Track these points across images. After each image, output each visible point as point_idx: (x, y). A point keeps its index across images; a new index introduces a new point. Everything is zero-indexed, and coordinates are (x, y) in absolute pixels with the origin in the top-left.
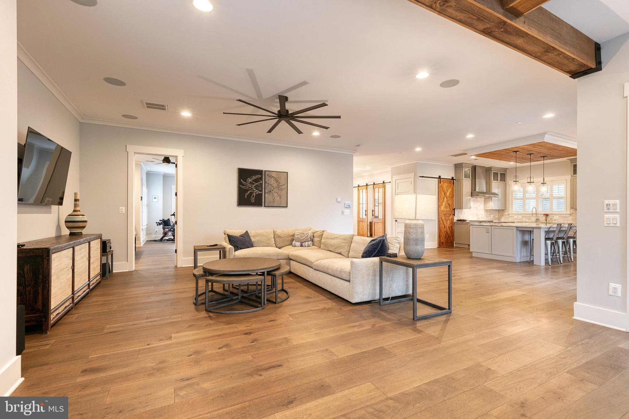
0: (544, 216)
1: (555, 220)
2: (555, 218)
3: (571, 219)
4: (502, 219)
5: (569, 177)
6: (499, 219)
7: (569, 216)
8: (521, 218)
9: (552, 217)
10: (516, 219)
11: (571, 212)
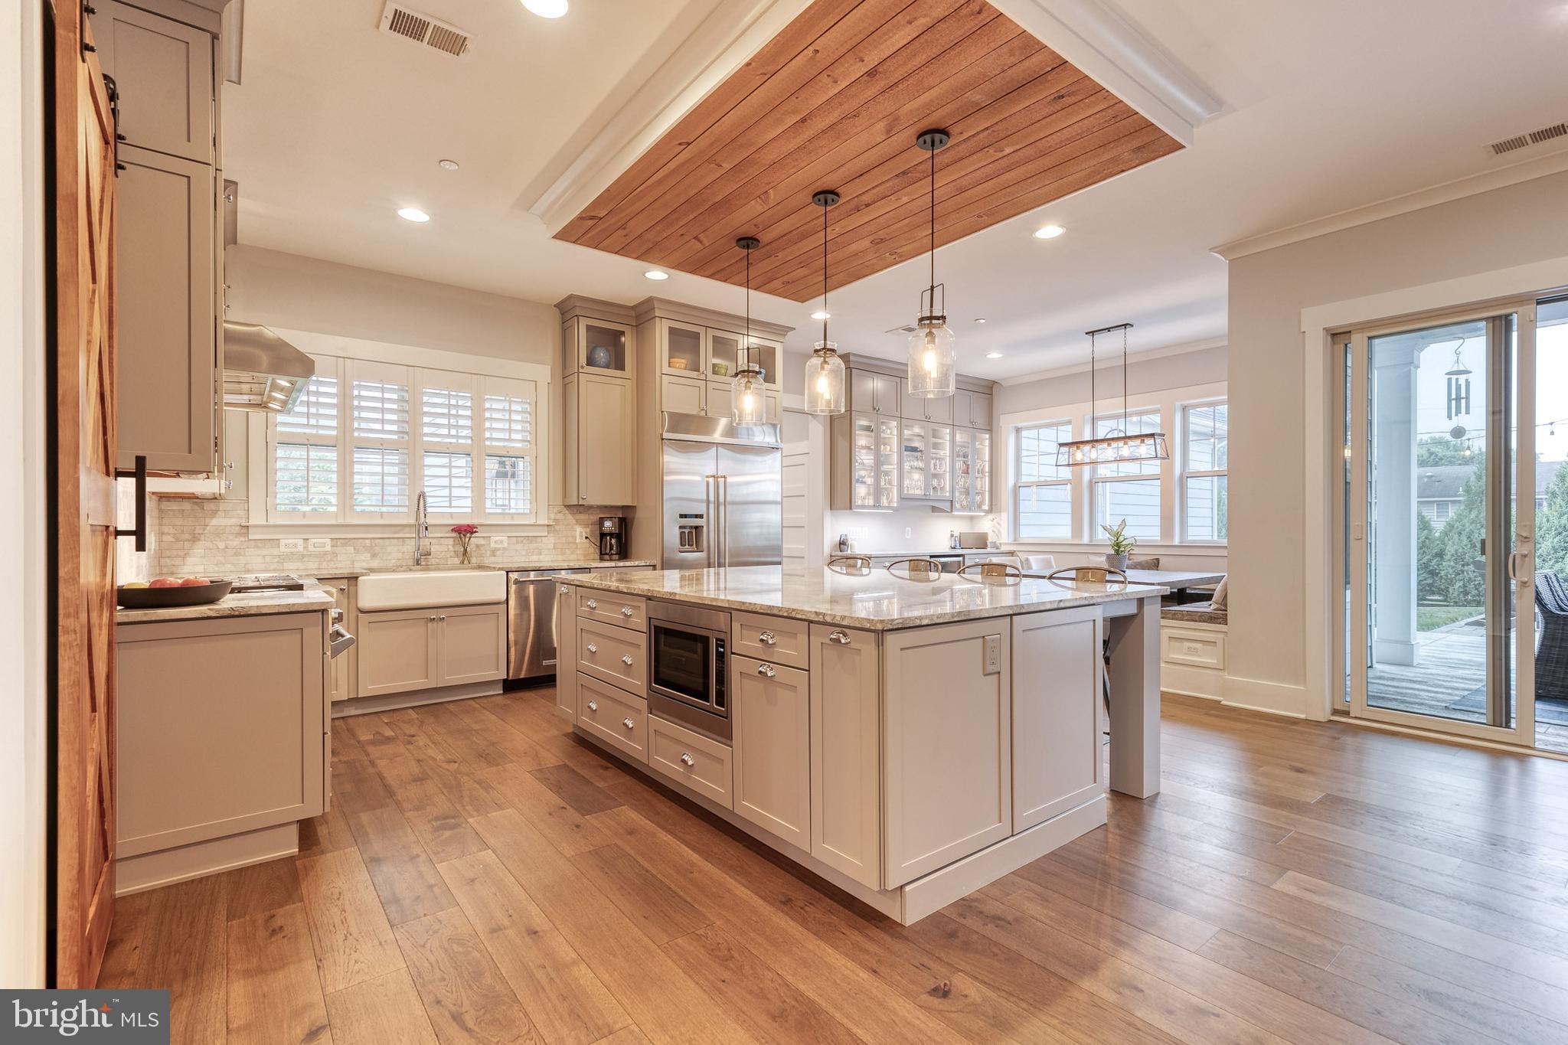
0: (454, 535)
1: (493, 552)
2: (493, 545)
3: (551, 546)
4: (190, 560)
5: (543, 372)
7: (546, 534)
8: (329, 548)
9: (481, 541)
10: (292, 553)
11: (552, 516)
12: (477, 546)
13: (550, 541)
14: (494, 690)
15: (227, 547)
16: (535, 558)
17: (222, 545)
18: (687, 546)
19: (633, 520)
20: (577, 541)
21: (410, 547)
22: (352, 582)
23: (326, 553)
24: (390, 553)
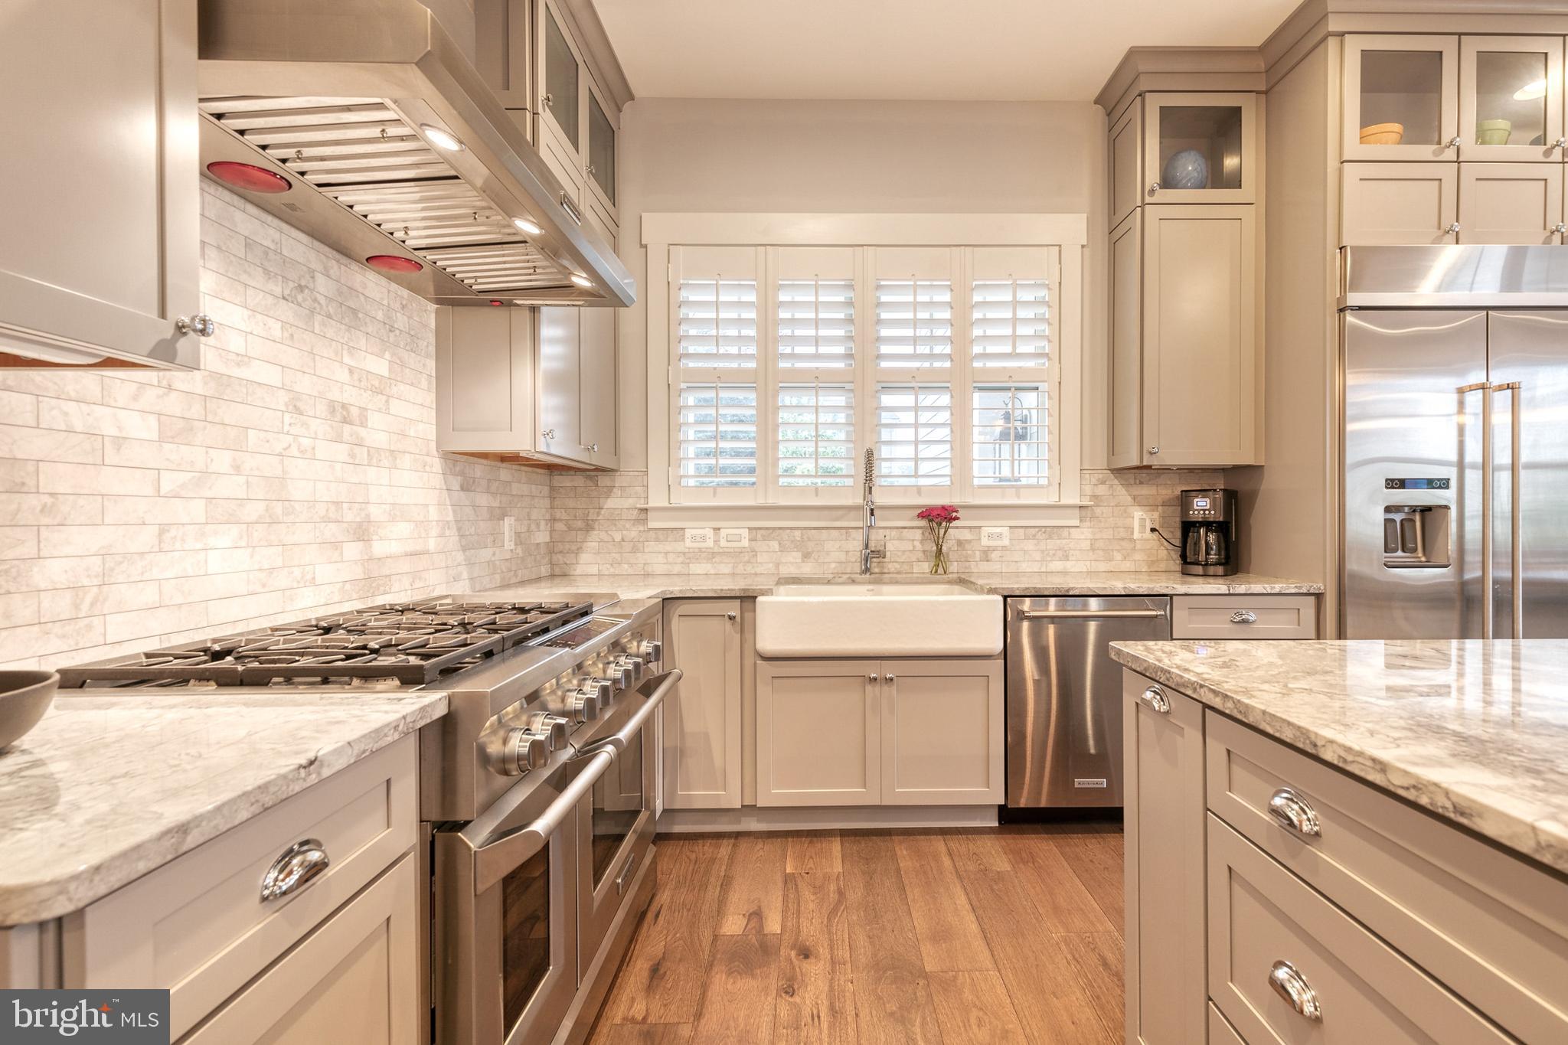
0: (923, 523)
1: (985, 556)
2: (985, 542)
3: (1086, 545)
4: (584, 557)
5: (1074, 230)
6: (555, 557)
7: (1076, 522)
8: (745, 543)
9: (966, 535)
10: (700, 550)
11: (1088, 490)
12: (960, 543)
13: (1083, 535)
14: (983, 819)
15: (623, 540)
16: (1057, 565)
17: (618, 537)
18: (1400, 553)
19: (1253, 495)
20: (1136, 535)
21: (855, 544)
22: (748, 605)
23: (741, 551)
24: (828, 553)
